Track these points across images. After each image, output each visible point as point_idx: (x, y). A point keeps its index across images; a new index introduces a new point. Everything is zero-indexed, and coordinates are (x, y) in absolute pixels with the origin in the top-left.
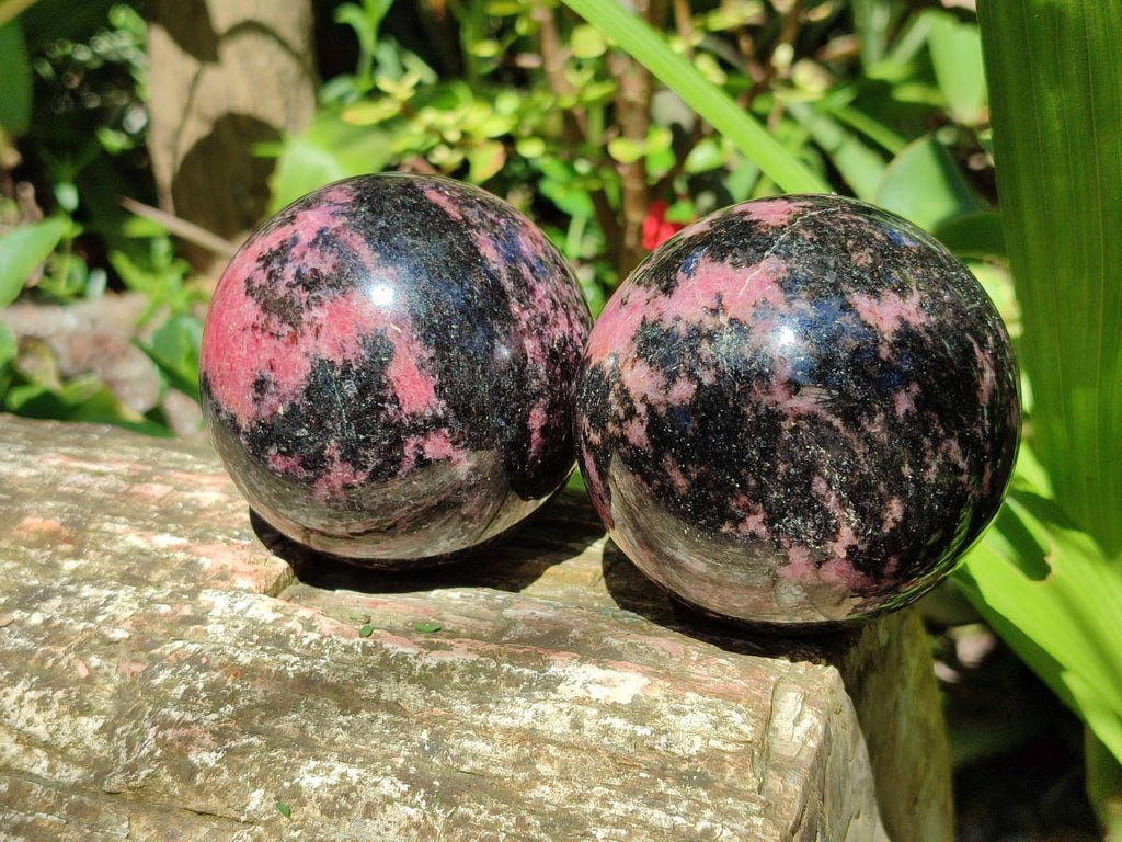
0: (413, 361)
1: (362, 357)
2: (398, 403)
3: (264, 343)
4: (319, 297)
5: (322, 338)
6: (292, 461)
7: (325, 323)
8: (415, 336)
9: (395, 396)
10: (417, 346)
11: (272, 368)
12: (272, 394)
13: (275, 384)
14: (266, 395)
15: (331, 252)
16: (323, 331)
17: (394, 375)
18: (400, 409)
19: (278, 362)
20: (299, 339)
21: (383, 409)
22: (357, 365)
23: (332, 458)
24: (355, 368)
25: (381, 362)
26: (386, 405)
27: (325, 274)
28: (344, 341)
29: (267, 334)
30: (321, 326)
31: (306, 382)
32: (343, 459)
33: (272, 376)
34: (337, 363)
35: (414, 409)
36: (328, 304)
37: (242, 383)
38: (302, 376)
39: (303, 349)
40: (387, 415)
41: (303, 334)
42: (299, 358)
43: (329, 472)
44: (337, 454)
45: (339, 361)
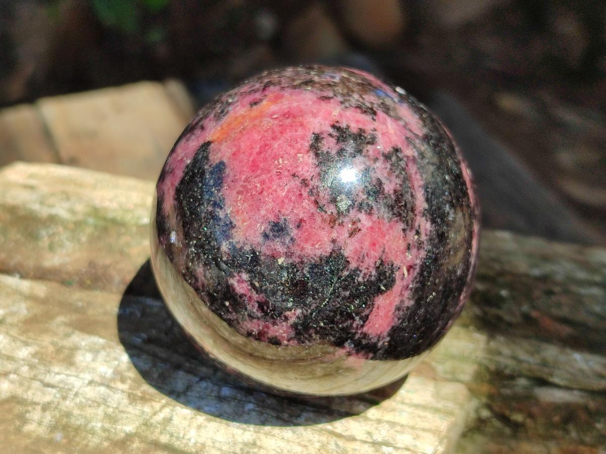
0: (397, 302)
1: (371, 276)
2: (364, 322)
3: (306, 203)
4: (372, 208)
5: (353, 239)
6: (255, 296)
7: (364, 230)
8: (411, 286)
9: (367, 317)
10: (407, 294)
11: (298, 227)
12: (284, 244)
13: (292, 239)
14: (277, 239)
15: (397, 177)
16: (359, 236)
17: (379, 303)
18: (362, 326)
19: (306, 226)
20: (337, 226)
21: (353, 319)
22: (364, 278)
23: (286, 319)
24: (360, 279)
25: (379, 288)
26: (357, 318)
27: (386, 191)
28: (367, 255)
29: (313, 198)
30: (360, 230)
31: (318, 259)
32: (294, 326)
33: (294, 232)
34: (350, 265)
35: (369, 332)
36: (375, 218)
37: (263, 212)
38: (318, 253)
39: (334, 235)
40: (351, 324)
41: (341, 224)
42: (326, 239)
43: (274, 324)
44: (293, 320)
45: (353, 265)
